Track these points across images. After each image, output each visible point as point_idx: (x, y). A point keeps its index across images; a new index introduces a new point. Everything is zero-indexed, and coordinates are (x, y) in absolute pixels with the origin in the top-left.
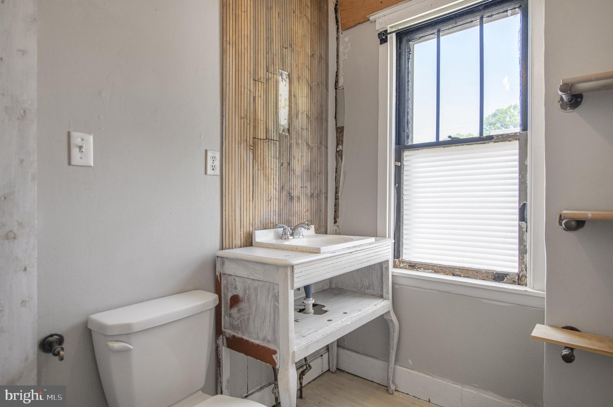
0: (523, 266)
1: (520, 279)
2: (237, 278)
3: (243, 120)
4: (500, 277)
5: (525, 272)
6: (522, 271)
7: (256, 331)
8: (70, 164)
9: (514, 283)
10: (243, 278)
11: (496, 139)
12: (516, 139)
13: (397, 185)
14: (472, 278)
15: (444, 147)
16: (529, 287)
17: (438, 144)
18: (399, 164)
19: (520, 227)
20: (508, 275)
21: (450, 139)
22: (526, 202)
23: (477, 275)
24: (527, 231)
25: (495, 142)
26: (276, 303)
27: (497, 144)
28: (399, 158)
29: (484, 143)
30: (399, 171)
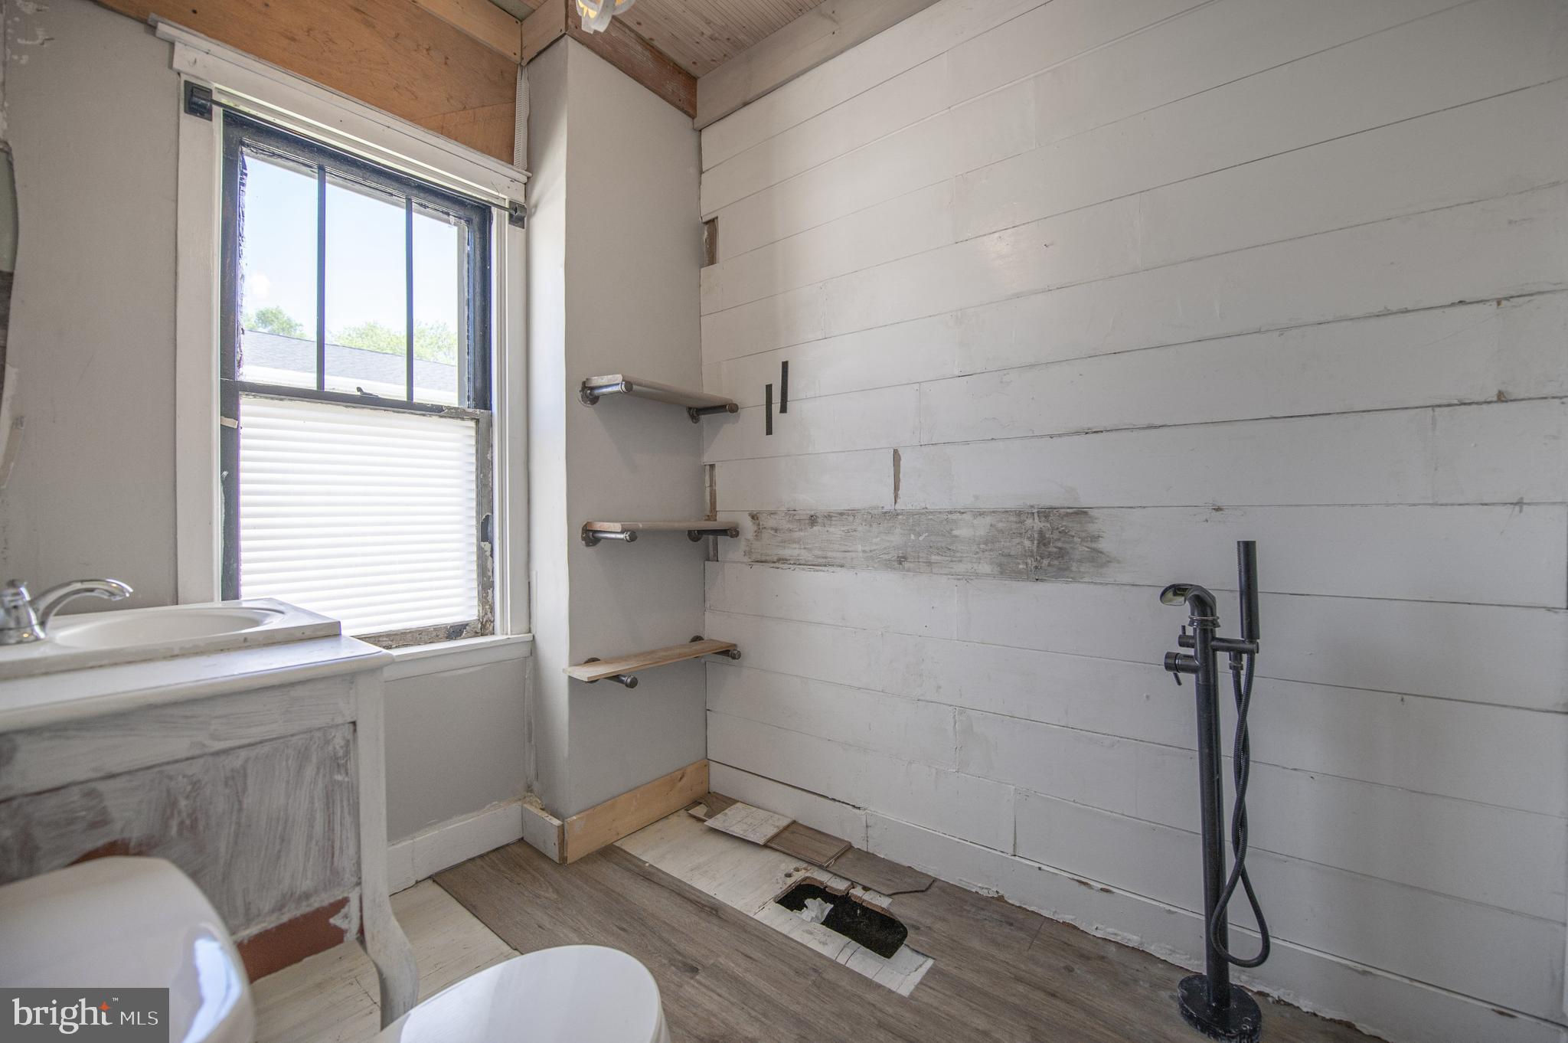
0: (487, 607)
1: (484, 627)
4: (455, 631)
5: (489, 615)
6: (486, 614)
9: (476, 634)
11: (448, 413)
12: (472, 419)
13: (225, 473)
14: (412, 645)
15: (346, 407)
16: (503, 634)
17: (320, 395)
18: (230, 423)
19: (480, 551)
20: (467, 625)
21: (359, 393)
22: (490, 514)
23: (421, 638)
24: (492, 555)
25: (441, 417)
27: (444, 419)
28: (230, 408)
29: (424, 415)
30: (230, 439)
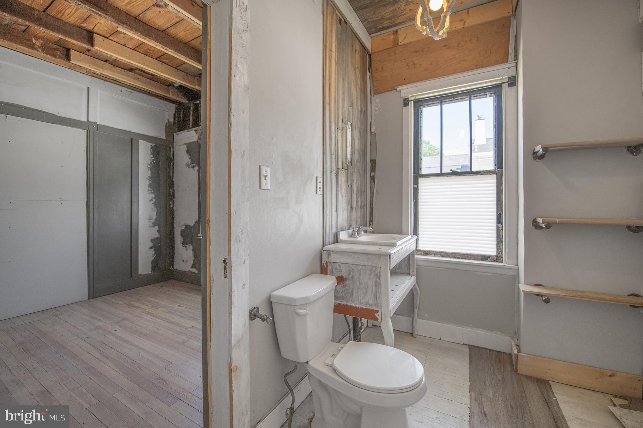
0: (500, 251)
1: (498, 258)
2: (341, 265)
3: (332, 156)
4: (485, 258)
5: (501, 254)
6: (499, 253)
7: (359, 299)
8: (260, 188)
9: (494, 261)
10: (348, 265)
11: (483, 173)
12: (494, 174)
13: (415, 200)
14: (467, 259)
15: (447, 176)
16: (505, 263)
17: (441, 174)
18: (416, 186)
19: (498, 227)
20: (490, 256)
21: (451, 171)
22: (501, 212)
23: (471, 257)
24: (502, 230)
25: (481, 175)
26: (378, 280)
27: (482, 176)
28: (416, 182)
29: (474, 175)
30: (416, 191)
